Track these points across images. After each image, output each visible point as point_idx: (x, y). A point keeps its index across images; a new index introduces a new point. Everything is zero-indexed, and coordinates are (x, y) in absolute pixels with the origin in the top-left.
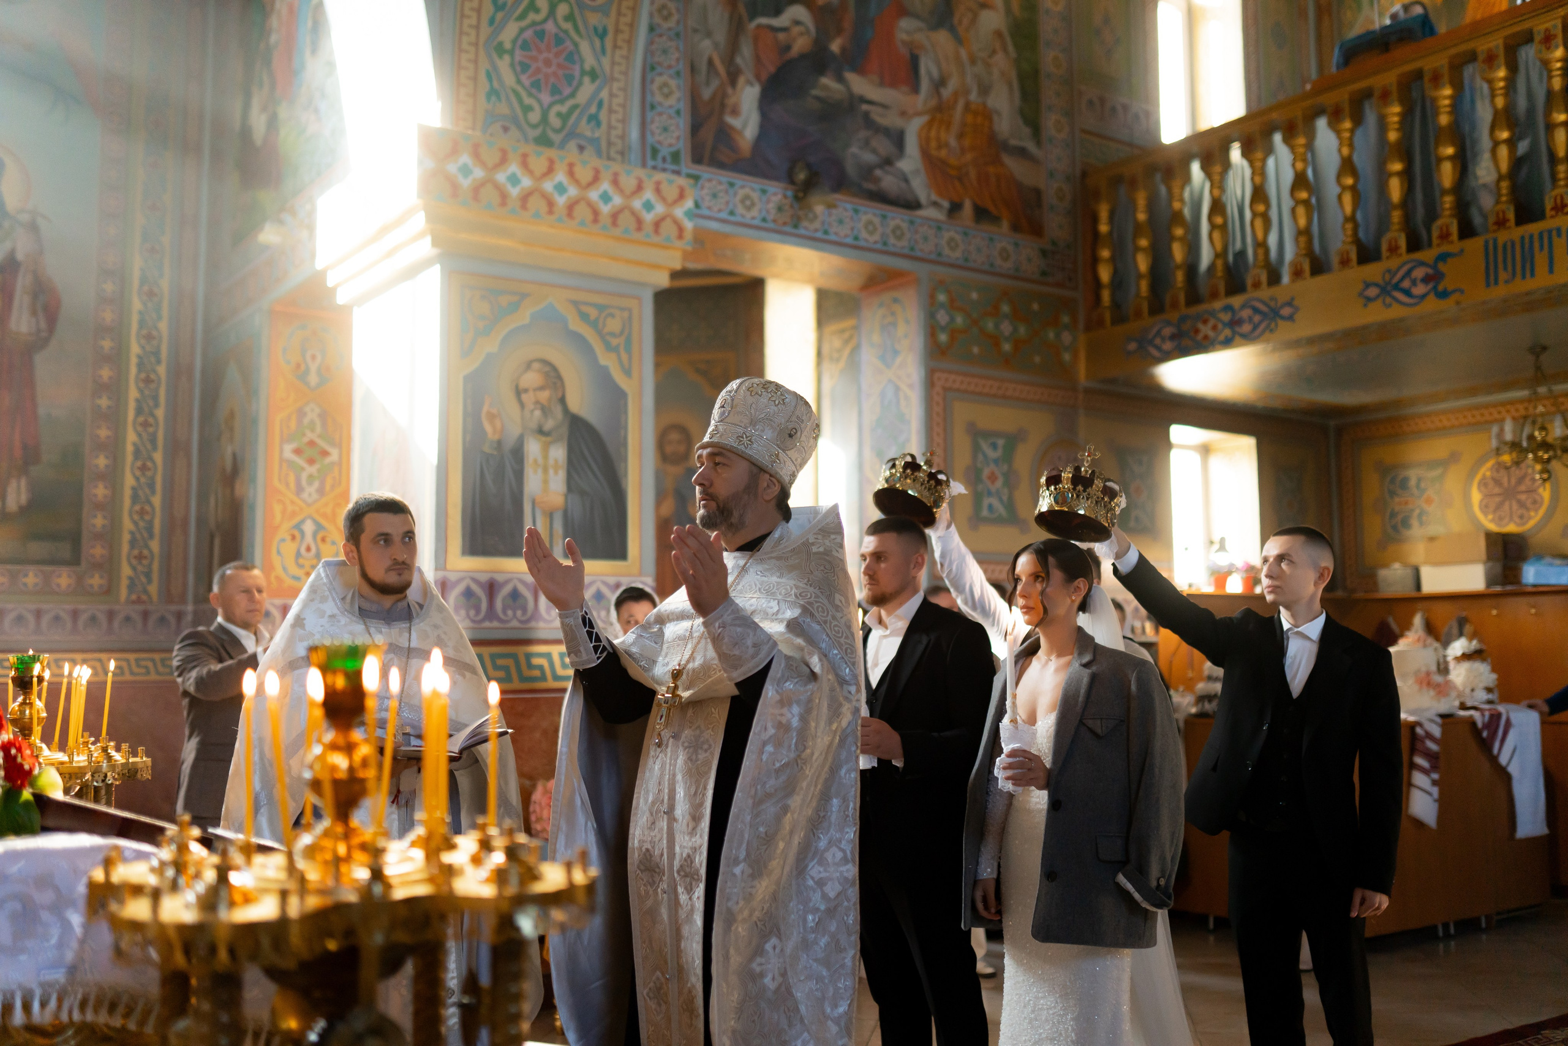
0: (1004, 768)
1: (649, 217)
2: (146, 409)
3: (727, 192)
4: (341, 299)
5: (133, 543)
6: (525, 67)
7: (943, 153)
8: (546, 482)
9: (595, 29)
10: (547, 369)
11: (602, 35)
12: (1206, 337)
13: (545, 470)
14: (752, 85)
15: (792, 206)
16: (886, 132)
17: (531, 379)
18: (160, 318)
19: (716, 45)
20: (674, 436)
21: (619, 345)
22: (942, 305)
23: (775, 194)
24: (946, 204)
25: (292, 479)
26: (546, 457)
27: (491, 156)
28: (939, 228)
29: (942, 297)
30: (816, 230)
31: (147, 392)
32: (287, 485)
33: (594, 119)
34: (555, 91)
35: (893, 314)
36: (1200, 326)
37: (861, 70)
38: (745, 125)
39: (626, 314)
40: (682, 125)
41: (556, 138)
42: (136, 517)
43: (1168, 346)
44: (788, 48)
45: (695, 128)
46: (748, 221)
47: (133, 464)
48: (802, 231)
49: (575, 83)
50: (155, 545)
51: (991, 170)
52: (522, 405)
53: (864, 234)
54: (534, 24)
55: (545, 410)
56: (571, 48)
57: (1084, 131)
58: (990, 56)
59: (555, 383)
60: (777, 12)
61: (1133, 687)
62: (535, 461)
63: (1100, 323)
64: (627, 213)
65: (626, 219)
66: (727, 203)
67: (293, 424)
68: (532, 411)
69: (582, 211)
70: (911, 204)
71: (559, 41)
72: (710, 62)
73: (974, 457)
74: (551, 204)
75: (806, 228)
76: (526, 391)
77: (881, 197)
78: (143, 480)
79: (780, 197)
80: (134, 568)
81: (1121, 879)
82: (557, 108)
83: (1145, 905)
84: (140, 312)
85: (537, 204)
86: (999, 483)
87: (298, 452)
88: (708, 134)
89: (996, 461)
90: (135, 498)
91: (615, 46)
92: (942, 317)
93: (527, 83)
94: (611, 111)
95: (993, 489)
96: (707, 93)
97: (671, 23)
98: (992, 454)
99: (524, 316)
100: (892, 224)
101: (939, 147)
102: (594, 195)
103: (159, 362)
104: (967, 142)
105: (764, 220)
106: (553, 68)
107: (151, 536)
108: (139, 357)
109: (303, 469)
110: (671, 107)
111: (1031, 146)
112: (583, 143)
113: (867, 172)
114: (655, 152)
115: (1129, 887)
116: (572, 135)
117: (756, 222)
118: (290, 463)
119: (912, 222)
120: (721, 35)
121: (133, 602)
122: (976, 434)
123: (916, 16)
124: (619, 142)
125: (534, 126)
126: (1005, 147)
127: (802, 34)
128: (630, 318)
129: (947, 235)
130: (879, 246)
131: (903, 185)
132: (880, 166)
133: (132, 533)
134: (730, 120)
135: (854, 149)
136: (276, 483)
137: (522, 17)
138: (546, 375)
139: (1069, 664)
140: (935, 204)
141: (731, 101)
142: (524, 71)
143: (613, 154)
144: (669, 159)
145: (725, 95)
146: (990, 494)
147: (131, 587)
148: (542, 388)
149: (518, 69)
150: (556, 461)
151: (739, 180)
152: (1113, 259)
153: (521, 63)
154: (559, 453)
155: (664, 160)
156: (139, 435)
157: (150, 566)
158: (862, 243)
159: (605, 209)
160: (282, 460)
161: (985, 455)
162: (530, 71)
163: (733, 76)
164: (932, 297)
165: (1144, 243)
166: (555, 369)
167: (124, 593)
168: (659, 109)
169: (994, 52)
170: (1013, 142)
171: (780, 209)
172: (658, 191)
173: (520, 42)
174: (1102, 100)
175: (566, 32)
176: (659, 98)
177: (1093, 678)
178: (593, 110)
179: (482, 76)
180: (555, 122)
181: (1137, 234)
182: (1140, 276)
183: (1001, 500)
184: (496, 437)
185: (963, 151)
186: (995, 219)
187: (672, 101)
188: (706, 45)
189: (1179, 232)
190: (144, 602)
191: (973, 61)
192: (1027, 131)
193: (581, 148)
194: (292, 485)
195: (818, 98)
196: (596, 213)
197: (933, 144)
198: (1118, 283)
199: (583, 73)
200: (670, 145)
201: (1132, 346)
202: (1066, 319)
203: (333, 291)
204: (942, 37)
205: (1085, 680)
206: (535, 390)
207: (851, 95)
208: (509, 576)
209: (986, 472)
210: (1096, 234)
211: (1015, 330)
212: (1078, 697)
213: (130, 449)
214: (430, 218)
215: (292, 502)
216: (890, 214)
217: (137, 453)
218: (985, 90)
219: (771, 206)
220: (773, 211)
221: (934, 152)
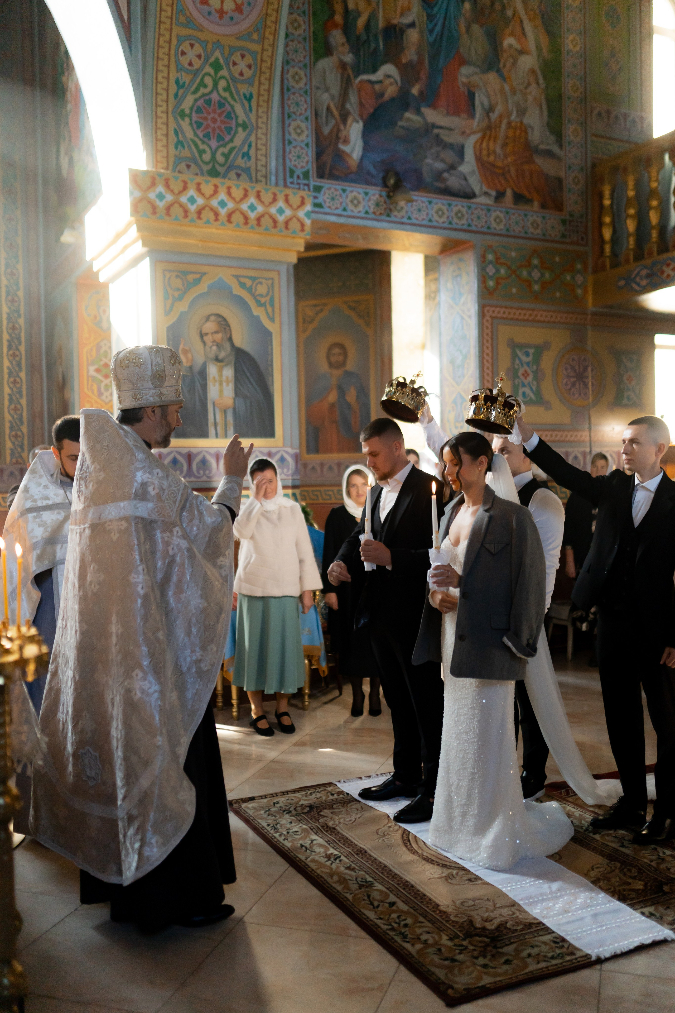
0: (433, 577)
1: (281, 219)
2: (14, 346)
3: (341, 196)
4: (102, 278)
5: (12, 428)
6: (199, 125)
7: (492, 158)
8: (221, 391)
9: (245, 95)
10: (220, 320)
11: (249, 99)
12: (668, 276)
13: (221, 384)
14: (358, 122)
15: (385, 202)
16: (451, 146)
17: (210, 326)
18: (18, 289)
19: (332, 97)
20: (336, 351)
21: (265, 302)
22: (490, 262)
23: (374, 195)
24: (494, 193)
25: (95, 387)
26: (221, 375)
27: (176, 186)
28: (489, 210)
29: (490, 257)
30: (402, 217)
31: (13, 335)
32: (93, 391)
33: (246, 155)
34: (220, 138)
35: (459, 269)
36: (665, 268)
37: (433, 106)
38: (353, 149)
39: (270, 282)
40: (310, 154)
41: (222, 170)
42: (12, 412)
43: (644, 282)
44: (382, 95)
45: (319, 155)
46: (356, 214)
47: (8, 380)
48: (393, 219)
49: (232, 133)
50: (24, 429)
51: (526, 167)
52: (205, 344)
53: (436, 218)
54: (204, 95)
55: (219, 346)
56: (229, 109)
57: (594, 135)
58: (526, 88)
59: (225, 329)
60: (374, 70)
61: (514, 524)
62: (214, 378)
63: (603, 268)
64: (267, 216)
65: (266, 221)
66: (341, 203)
67: (94, 353)
68: (211, 347)
69: (237, 217)
70: (469, 195)
71: (221, 105)
72: (328, 109)
73: (513, 362)
74: (216, 214)
75: (395, 216)
76: (207, 334)
77: (447, 192)
78: (15, 389)
79: (377, 196)
80: (13, 443)
81: (505, 640)
82: (221, 150)
83: (519, 655)
84: (7, 286)
85: (208, 215)
86: (530, 378)
87: (98, 371)
88: (327, 158)
89: (528, 364)
90: (11, 400)
91: (258, 106)
92: (491, 270)
93: (201, 135)
94: (257, 149)
95: (526, 382)
96: (326, 130)
97: (302, 84)
98: (525, 359)
99: (203, 287)
100: (455, 209)
101: (488, 155)
102: (244, 207)
103: (19, 316)
104: (509, 149)
105: (367, 212)
106: (218, 123)
107: (22, 423)
108: (8, 314)
109: (102, 381)
110: (302, 141)
111: (555, 149)
112: (240, 172)
113: (438, 176)
114: (292, 172)
115: (510, 644)
116: (231, 168)
117: (362, 214)
118: (93, 377)
119: (469, 207)
120: (335, 89)
121: (14, 464)
122: (513, 346)
123: (474, 65)
124: (263, 169)
125: (206, 163)
126: (537, 151)
127: (391, 84)
128: (273, 284)
129: (494, 215)
130: (446, 225)
131: (464, 183)
132: (447, 171)
133: (10, 422)
134: (342, 147)
135: (429, 161)
136: (86, 390)
137: (195, 92)
138: (219, 323)
139: (477, 510)
140: (486, 193)
141: (343, 135)
142: (198, 127)
143: (259, 178)
144: (301, 177)
145: (339, 130)
146: (524, 385)
147: (12, 454)
148: (216, 332)
149: (195, 126)
150: (227, 378)
151: (350, 187)
152: (613, 223)
153: (196, 122)
154: (229, 372)
155: (298, 177)
156: (11, 362)
157: (22, 441)
158: (435, 224)
159: (252, 215)
160: (88, 376)
161: (520, 360)
162: (202, 127)
163: (344, 117)
164: (484, 257)
165: (632, 211)
166: (225, 320)
167: (8, 458)
168: (294, 143)
169: (529, 85)
170: (542, 147)
171: (377, 205)
172: (287, 201)
173: (195, 108)
174: (608, 112)
175: (225, 99)
176: (294, 136)
177: (491, 518)
178: (245, 149)
179: (171, 132)
180: (220, 159)
181: (628, 206)
182: (629, 235)
183: (531, 389)
184: (189, 364)
185: (506, 157)
186: (529, 201)
187: (303, 137)
188: (325, 98)
189: (654, 203)
190: (20, 464)
191: (514, 92)
192: (552, 138)
193: (238, 175)
194: (96, 391)
195: (402, 127)
196: (246, 218)
197: (485, 153)
198: (615, 240)
199: (238, 125)
200: (302, 167)
201: (622, 283)
202: (579, 266)
203: (97, 273)
204: (492, 77)
205: (486, 520)
206: (212, 333)
207: (426, 123)
208: (200, 450)
209: (521, 371)
210: (602, 206)
211: (543, 275)
212: (481, 530)
213: (6, 371)
214: (139, 229)
215: (96, 402)
216: (454, 203)
217: (10, 373)
218: (522, 112)
219: (372, 203)
220: (372, 207)
221: (485, 158)
